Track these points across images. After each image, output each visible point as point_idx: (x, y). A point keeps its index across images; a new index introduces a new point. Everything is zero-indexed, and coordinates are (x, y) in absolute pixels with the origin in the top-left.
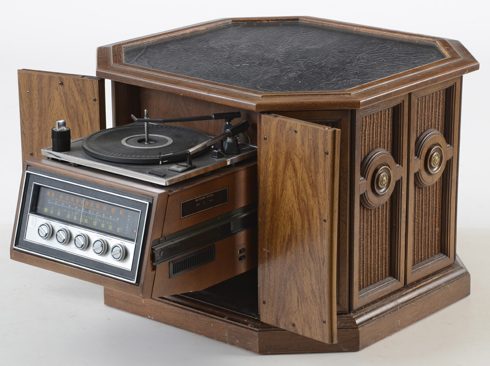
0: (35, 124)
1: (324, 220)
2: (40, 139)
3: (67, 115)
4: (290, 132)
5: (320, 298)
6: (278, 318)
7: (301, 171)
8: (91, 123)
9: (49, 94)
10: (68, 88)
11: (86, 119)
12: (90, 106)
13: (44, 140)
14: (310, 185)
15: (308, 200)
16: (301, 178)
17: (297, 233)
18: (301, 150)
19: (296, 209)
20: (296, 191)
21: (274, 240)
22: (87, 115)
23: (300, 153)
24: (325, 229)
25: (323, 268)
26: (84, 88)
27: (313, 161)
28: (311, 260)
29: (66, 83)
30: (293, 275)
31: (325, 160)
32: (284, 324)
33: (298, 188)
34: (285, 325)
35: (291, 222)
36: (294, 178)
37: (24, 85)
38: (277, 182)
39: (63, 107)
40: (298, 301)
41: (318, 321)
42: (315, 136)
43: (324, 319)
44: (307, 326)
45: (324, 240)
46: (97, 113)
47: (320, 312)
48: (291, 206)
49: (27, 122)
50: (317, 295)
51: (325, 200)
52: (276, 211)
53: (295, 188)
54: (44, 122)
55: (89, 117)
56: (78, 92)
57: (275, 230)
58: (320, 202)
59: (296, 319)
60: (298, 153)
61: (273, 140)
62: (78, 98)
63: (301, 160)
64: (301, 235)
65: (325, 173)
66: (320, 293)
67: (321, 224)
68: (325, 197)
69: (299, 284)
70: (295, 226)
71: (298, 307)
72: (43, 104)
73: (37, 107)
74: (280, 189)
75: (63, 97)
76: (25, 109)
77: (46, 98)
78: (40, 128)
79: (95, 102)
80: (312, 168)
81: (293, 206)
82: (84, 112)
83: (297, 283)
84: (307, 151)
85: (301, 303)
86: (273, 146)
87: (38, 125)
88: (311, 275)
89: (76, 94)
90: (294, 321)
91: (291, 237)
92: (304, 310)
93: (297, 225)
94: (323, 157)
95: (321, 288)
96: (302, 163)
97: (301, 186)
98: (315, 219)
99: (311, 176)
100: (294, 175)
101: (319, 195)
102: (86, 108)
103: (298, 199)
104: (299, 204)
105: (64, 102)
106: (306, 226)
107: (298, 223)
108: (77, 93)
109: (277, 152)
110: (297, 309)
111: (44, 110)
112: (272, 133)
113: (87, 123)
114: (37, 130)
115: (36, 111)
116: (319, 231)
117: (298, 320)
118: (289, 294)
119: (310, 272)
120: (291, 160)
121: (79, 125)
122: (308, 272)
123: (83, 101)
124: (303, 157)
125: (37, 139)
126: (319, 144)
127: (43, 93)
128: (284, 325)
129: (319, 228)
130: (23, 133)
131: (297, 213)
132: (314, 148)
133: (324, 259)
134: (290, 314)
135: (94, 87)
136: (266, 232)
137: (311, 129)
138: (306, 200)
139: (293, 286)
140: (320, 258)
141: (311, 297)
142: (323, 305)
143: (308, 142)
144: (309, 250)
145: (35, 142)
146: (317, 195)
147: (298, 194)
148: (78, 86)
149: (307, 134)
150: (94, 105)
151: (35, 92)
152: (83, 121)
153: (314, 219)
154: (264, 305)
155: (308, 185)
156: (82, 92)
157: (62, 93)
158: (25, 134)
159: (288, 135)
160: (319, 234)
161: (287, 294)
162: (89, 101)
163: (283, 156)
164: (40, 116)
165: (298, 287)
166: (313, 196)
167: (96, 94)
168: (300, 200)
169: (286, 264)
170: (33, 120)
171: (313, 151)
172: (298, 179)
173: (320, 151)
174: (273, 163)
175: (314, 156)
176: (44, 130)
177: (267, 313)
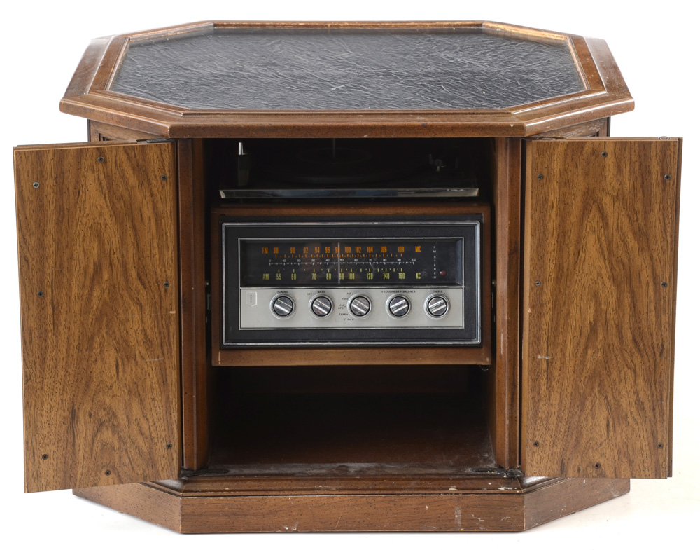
0: (49, 240)
1: (664, 284)
2: (58, 264)
3: (112, 212)
4: (593, 158)
5: (654, 409)
6: (565, 461)
7: (616, 215)
8: (156, 221)
9: (77, 182)
10: (114, 165)
11: (148, 213)
12: (155, 190)
13: (66, 264)
14: (635, 234)
15: (630, 260)
16: (615, 227)
17: (608, 315)
18: (615, 182)
19: (605, 278)
20: (605, 249)
21: (561, 337)
22: (150, 206)
23: (613, 188)
24: (665, 298)
25: (661, 360)
26: (144, 160)
27: (640, 195)
28: (636, 354)
29: (111, 158)
30: (600, 385)
31: (664, 190)
32: (576, 469)
33: (610, 244)
34: (579, 470)
35: (596, 301)
36: (602, 230)
37: (28, 172)
38: (567, 242)
39: (103, 200)
40: (608, 425)
41: (647, 448)
42: (645, 155)
43: (659, 441)
44: (625, 460)
45: (663, 316)
46: (168, 200)
47: (653, 433)
48: (595, 276)
49: (33, 238)
50: (647, 406)
51: (664, 252)
52: (565, 290)
53: (604, 245)
54: (67, 233)
55: (154, 209)
56: (134, 169)
57: (562, 321)
58: (655, 256)
59: (603, 455)
60: (610, 188)
61: (557, 176)
62: (133, 180)
63: (614, 199)
64: (616, 317)
65: (664, 209)
66: (653, 402)
67: (656, 291)
68: (665, 247)
69: (610, 397)
70: (603, 306)
71: (608, 436)
72: (65, 200)
73: (52, 208)
74: (571, 253)
75: (104, 182)
76: (28, 215)
77: (71, 189)
78: (58, 246)
79: (164, 182)
80: (639, 206)
81: (599, 274)
82: (145, 202)
83: (606, 397)
84: (628, 182)
85: (614, 427)
86: (557, 187)
87: (54, 240)
88: (635, 376)
89: (129, 173)
90: (597, 458)
91: (596, 324)
92: (619, 437)
93: (607, 303)
94: (661, 185)
95: (655, 393)
96: (617, 204)
97: (617, 239)
98: (644, 286)
99: (637, 220)
100: (601, 224)
101: (654, 246)
102: (148, 194)
103: (610, 262)
104: (611, 269)
105: (107, 192)
106: (627, 301)
107: (610, 299)
108: (131, 172)
109: (564, 195)
110: (605, 438)
111: (66, 212)
112: (555, 166)
113: (150, 221)
114: (52, 249)
115: (51, 215)
116: (653, 304)
117: (607, 455)
118: (590, 418)
119: (635, 371)
120: (594, 202)
121: (134, 228)
122: (630, 374)
123: (141, 184)
124: (620, 192)
125: (52, 264)
126: (652, 166)
127: (66, 182)
128: (576, 471)
129: (652, 298)
130: (23, 260)
131: (608, 283)
132: (642, 175)
133: (663, 346)
134: (590, 450)
135: (164, 156)
136: (545, 327)
137: (637, 145)
138: (626, 260)
139: (598, 402)
140: (655, 346)
141: (635, 414)
142: (658, 419)
143: (630, 166)
144: (633, 337)
145: (48, 271)
146: (649, 247)
147: (609, 253)
148: (134, 159)
149: (627, 154)
150: (163, 187)
151: (50, 183)
152: (142, 219)
153: (642, 287)
154: (535, 449)
155: (630, 235)
156: (140, 169)
157: (102, 177)
158: (27, 261)
159: (588, 163)
160: (653, 308)
161: (586, 419)
162: (154, 182)
163: (579, 199)
164: (59, 222)
165: (608, 403)
166: (641, 250)
167: (167, 168)
168: (614, 263)
169: (585, 371)
170: (44, 233)
171: (640, 179)
172: (610, 229)
173: (654, 176)
174: (557, 214)
175: (642, 187)
176: (67, 246)
177: (542, 459)
